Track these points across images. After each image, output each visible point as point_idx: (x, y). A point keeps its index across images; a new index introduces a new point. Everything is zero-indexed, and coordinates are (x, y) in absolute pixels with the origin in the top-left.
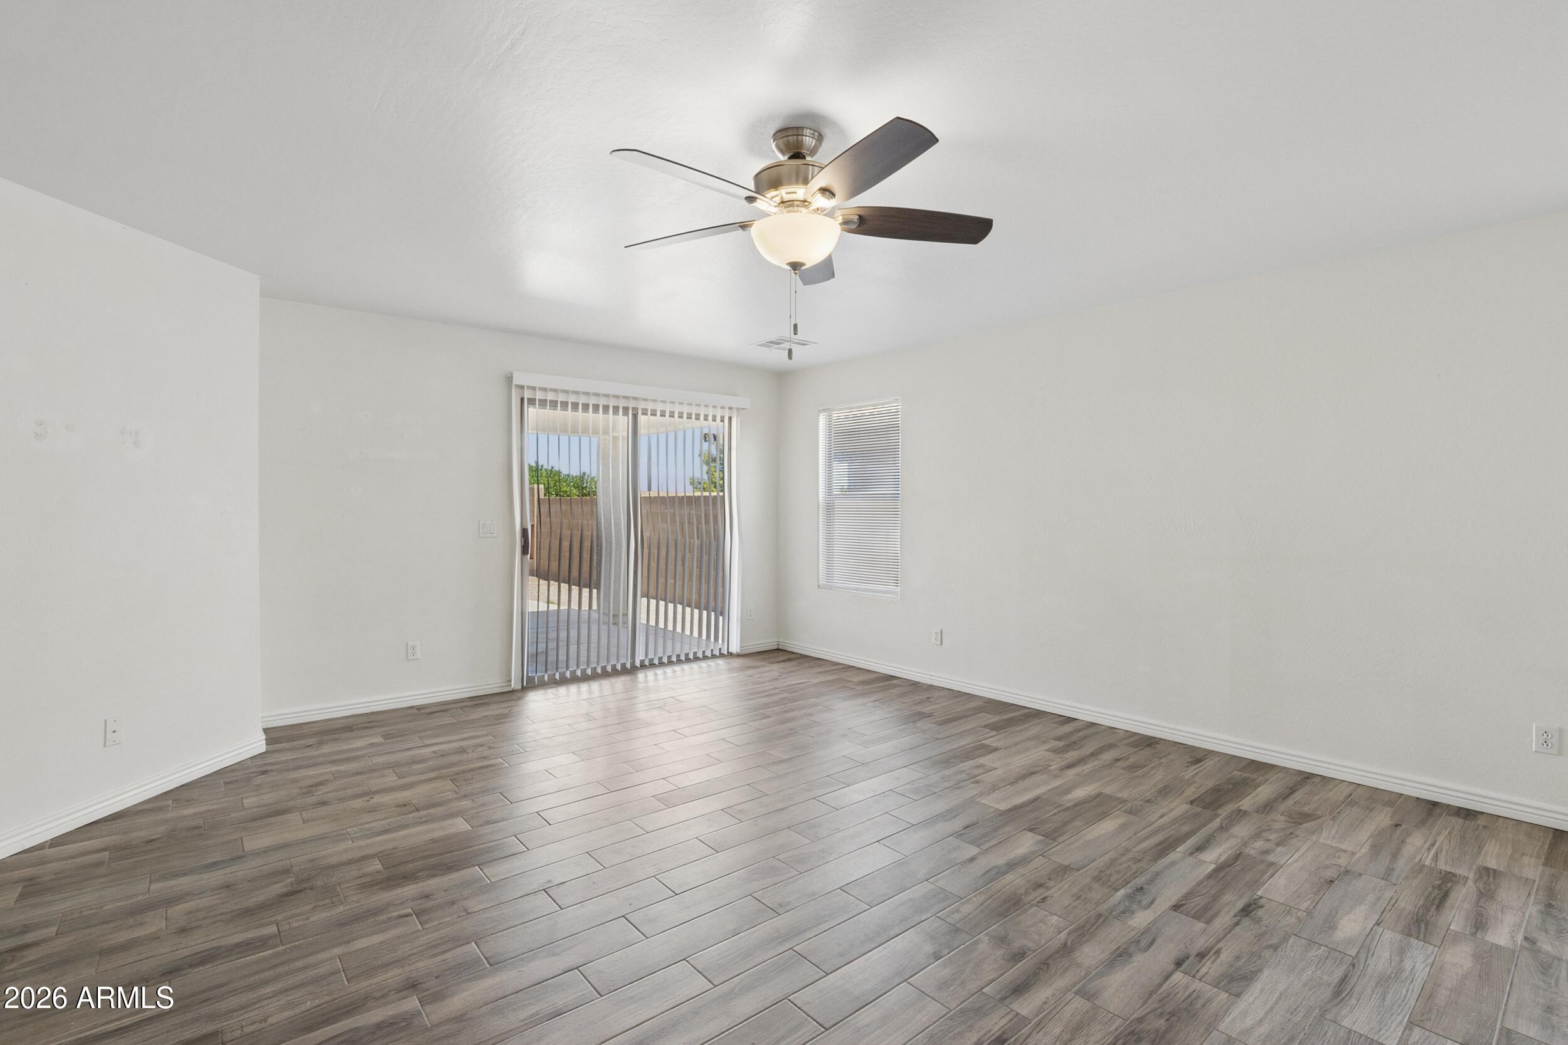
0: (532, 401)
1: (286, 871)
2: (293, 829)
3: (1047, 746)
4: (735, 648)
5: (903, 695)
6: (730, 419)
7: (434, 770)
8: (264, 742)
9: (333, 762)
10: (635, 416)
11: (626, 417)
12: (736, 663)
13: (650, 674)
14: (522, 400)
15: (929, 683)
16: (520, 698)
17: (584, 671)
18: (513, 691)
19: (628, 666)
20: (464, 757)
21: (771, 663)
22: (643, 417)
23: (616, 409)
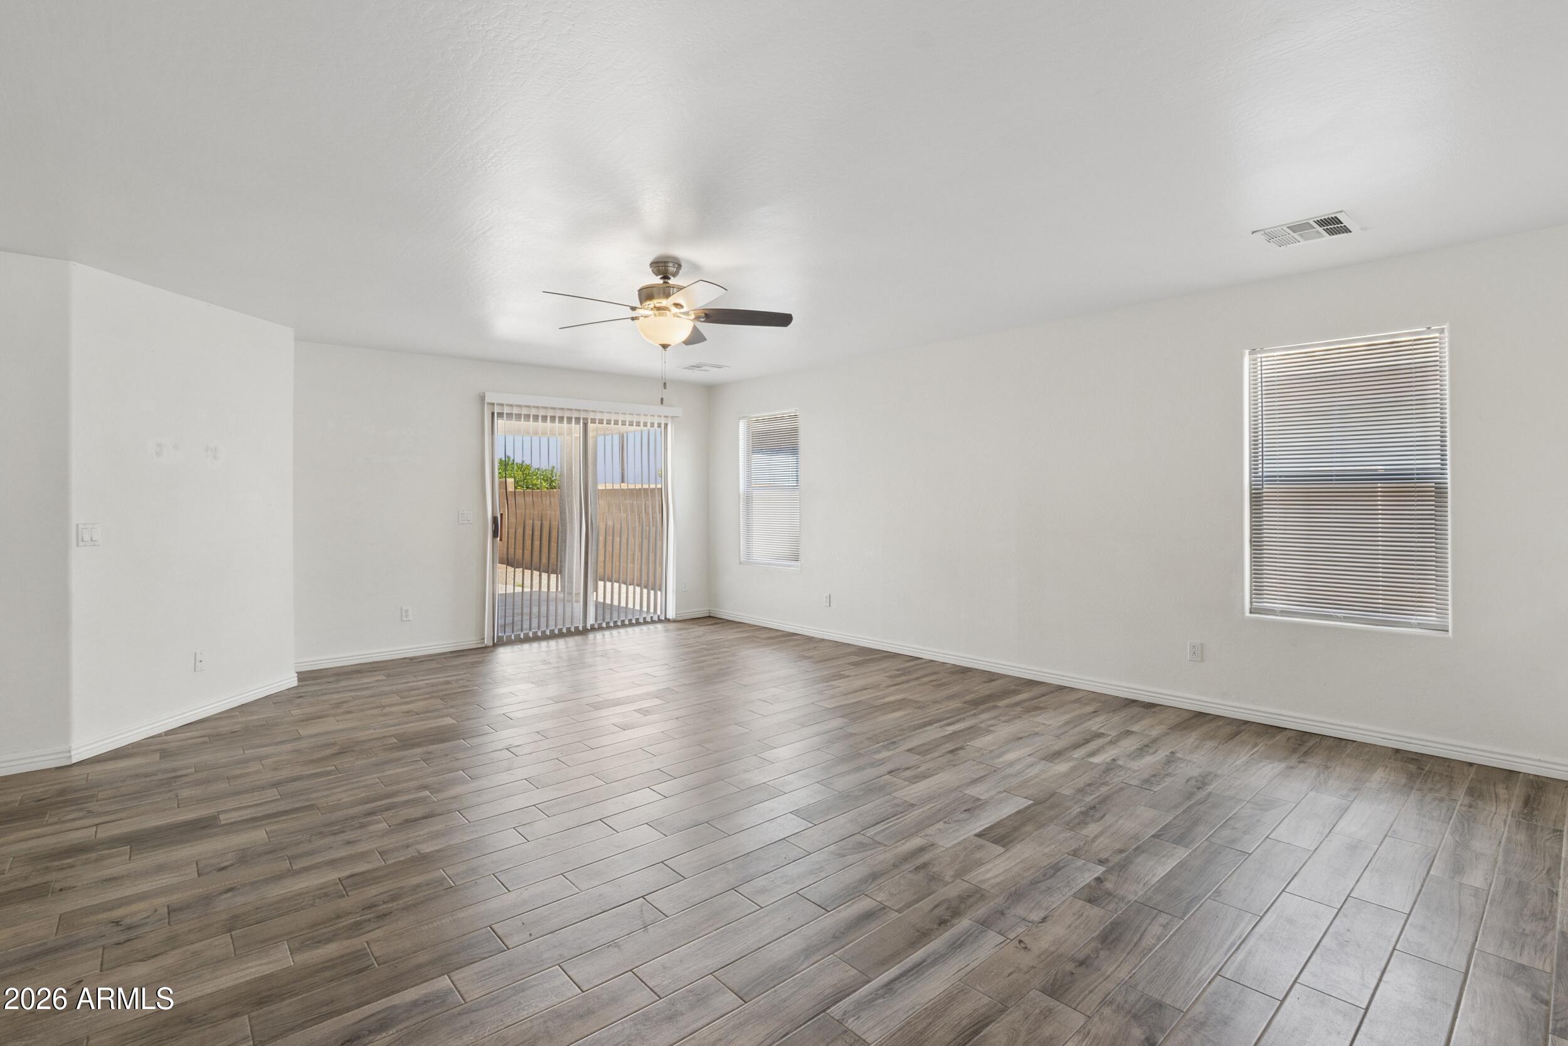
0: (500, 415)
1: (334, 744)
2: (331, 725)
3: (887, 674)
4: (671, 615)
5: (797, 645)
6: (666, 425)
7: (428, 694)
8: (297, 679)
9: (351, 691)
10: (585, 425)
11: (578, 426)
12: (671, 626)
13: (599, 635)
14: (493, 414)
15: (821, 637)
16: (491, 652)
17: (544, 632)
18: (486, 647)
19: (581, 628)
20: (450, 686)
21: (700, 626)
22: (592, 425)
23: (569, 419)
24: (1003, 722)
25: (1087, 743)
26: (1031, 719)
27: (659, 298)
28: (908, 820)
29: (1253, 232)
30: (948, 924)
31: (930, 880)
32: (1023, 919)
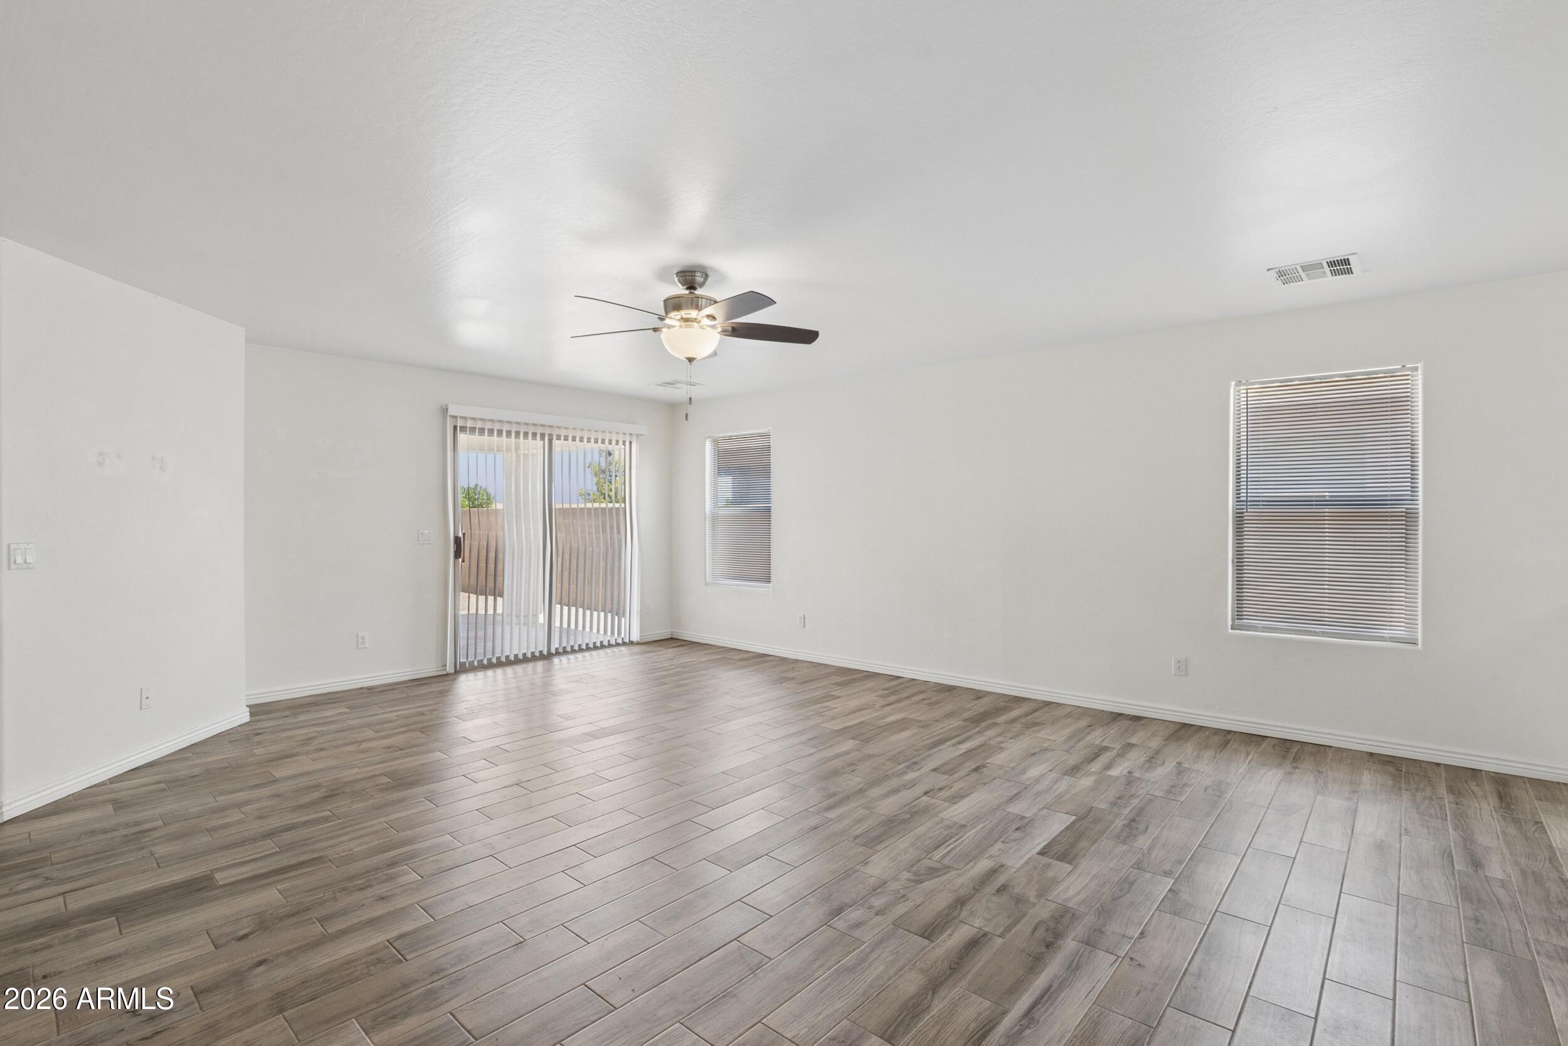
0: (463, 429)
1: (318, 786)
2: (305, 764)
3: (876, 694)
4: (635, 637)
5: (774, 667)
6: (630, 443)
7: (403, 727)
8: (249, 714)
9: (314, 725)
10: (550, 441)
11: (542, 442)
12: (636, 649)
13: (564, 659)
14: (455, 428)
15: (795, 658)
16: (455, 679)
18: (447, 675)
19: (545, 653)
20: (424, 718)
21: (667, 648)
22: (557, 441)
23: (535, 435)
24: (1010, 739)
25: (1098, 756)
26: (1035, 735)
27: (687, 308)
28: (967, 841)
29: (1268, 270)
30: (1055, 946)
31: (1016, 903)
32: (1124, 936)
